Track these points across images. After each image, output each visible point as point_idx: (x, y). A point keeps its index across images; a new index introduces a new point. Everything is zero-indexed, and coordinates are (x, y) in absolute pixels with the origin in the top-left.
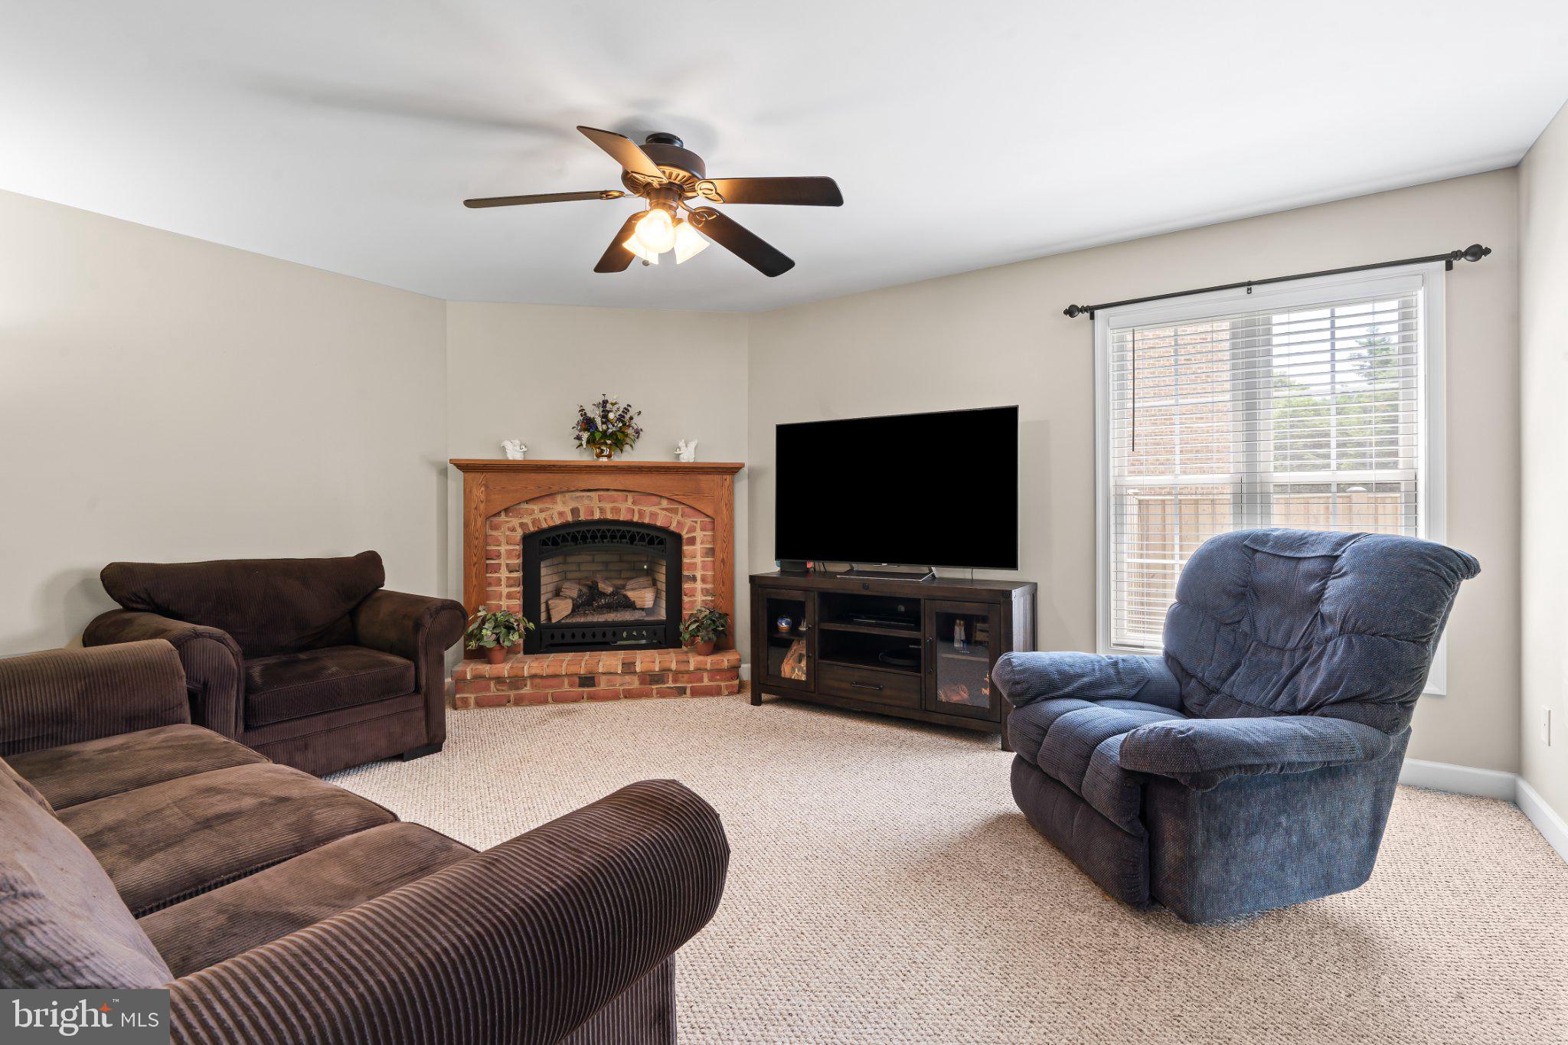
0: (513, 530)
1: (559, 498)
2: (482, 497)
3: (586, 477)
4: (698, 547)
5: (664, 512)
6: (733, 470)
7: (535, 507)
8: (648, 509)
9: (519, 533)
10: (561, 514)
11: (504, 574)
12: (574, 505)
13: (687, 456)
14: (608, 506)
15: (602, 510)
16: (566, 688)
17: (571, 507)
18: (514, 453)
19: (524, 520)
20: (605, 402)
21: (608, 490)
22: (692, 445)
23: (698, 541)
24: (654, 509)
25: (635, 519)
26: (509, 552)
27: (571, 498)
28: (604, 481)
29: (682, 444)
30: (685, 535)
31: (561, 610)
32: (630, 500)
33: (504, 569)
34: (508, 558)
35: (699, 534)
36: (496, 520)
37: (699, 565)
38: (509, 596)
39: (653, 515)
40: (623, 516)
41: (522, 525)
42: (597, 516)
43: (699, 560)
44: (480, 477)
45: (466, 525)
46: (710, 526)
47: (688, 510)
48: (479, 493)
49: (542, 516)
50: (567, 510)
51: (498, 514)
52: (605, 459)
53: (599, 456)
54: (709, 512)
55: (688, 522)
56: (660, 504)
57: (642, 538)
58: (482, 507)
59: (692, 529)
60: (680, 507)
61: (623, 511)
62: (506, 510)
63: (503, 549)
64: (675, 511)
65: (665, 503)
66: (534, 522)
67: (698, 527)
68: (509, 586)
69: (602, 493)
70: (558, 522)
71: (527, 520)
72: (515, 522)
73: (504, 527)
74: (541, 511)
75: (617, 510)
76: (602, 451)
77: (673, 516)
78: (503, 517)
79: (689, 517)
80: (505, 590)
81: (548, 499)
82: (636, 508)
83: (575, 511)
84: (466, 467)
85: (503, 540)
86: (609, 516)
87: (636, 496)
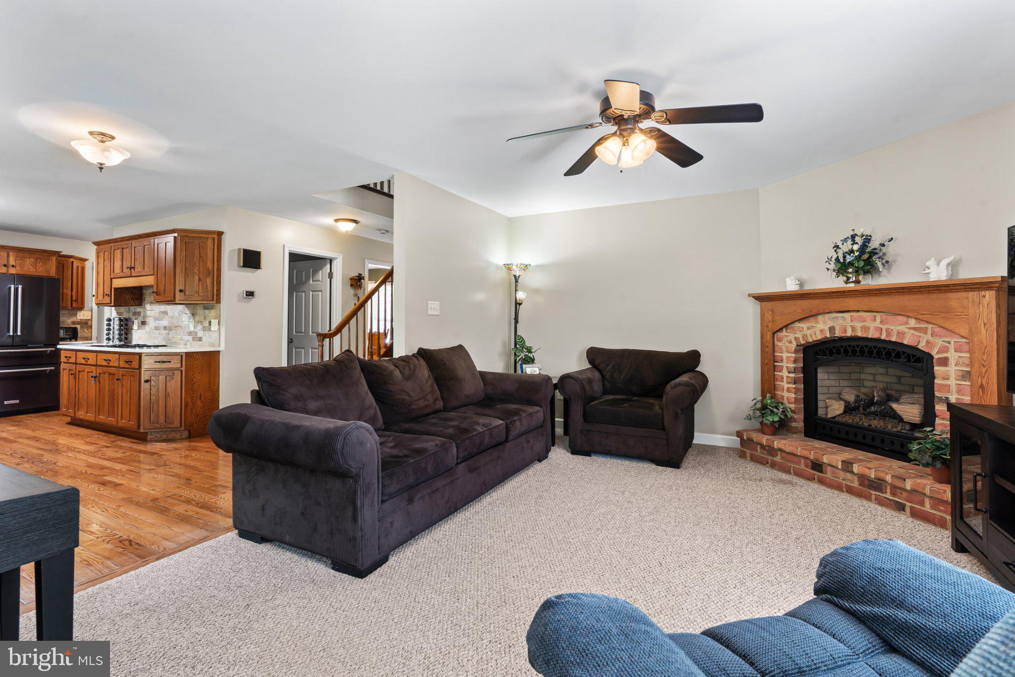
0: (790, 342)
1: (820, 318)
2: (770, 318)
3: (837, 300)
4: (952, 369)
5: (912, 332)
7: (804, 325)
8: (895, 328)
9: (793, 346)
10: (822, 331)
11: (785, 373)
12: (830, 324)
14: (858, 325)
15: (853, 329)
16: (802, 466)
17: (829, 326)
18: (791, 286)
19: (797, 336)
20: (853, 237)
21: (858, 311)
23: (952, 362)
24: (902, 328)
25: (883, 337)
26: (788, 358)
27: (829, 319)
28: (851, 303)
30: (936, 356)
31: (834, 409)
32: (878, 319)
33: (785, 370)
34: (787, 363)
35: (952, 356)
36: (780, 334)
37: (954, 388)
38: (789, 390)
39: (899, 333)
40: (872, 334)
41: (796, 338)
42: (849, 333)
43: (953, 382)
44: (769, 305)
45: (762, 338)
46: (964, 348)
47: (937, 330)
48: (768, 315)
49: (809, 332)
50: (826, 328)
51: (780, 330)
52: (852, 285)
53: (847, 282)
54: (962, 331)
55: (939, 342)
56: (907, 323)
58: (770, 325)
59: (945, 350)
60: (930, 326)
61: (871, 330)
62: (786, 326)
63: (785, 355)
64: (925, 331)
65: (913, 323)
66: (804, 336)
67: (952, 348)
68: (788, 383)
69: (853, 314)
70: (819, 337)
71: (799, 335)
72: (792, 336)
73: (785, 340)
74: (809, 329)
76: (848, 278)
77: (922, 335)
78: (784, 333)
79: (940, 336)
80: (786, 386)
81: (812, 319)
82: (884, 327)
83: (832, 329)
84: (760, 298)
85: (784, 349)
86: (859, 334)
87: (884, 316)
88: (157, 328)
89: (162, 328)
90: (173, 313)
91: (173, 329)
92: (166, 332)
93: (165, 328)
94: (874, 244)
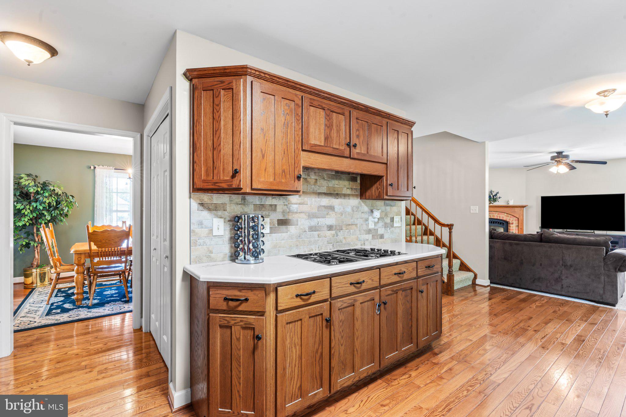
4: (514, 225)
5: (506, 217)
6: (523, 207)
13: (511, 203)
20: (491, 191)
21: (492, 211)
22: (512, 201)
23: (514, 224)
24: (503, 216)
25: (498, 218)
29: (510, 200)
30: (511, 222)
32: (497, 213)
35: (514, 222)
43: (514, 228)
46: (517, 220)
47: (512, 216)
52: (492, 204)
54: (518, 217)
55: (512, 219)
57: (498, 223)
59: (512, 221)
60: (509, 215)
61: (495, 216)
64: (508, 216)
65: (506, 214)
67: (514, 220)
75: (494, 216)
76: (491, 202)
82: (498, 216)
87: (499, 213)
88: (312, 229)
89: (326, 228)
90: (344, 208)
91: (344, 228)
92: (333, 232)
93: (330, 228)
94: (498, 195)
